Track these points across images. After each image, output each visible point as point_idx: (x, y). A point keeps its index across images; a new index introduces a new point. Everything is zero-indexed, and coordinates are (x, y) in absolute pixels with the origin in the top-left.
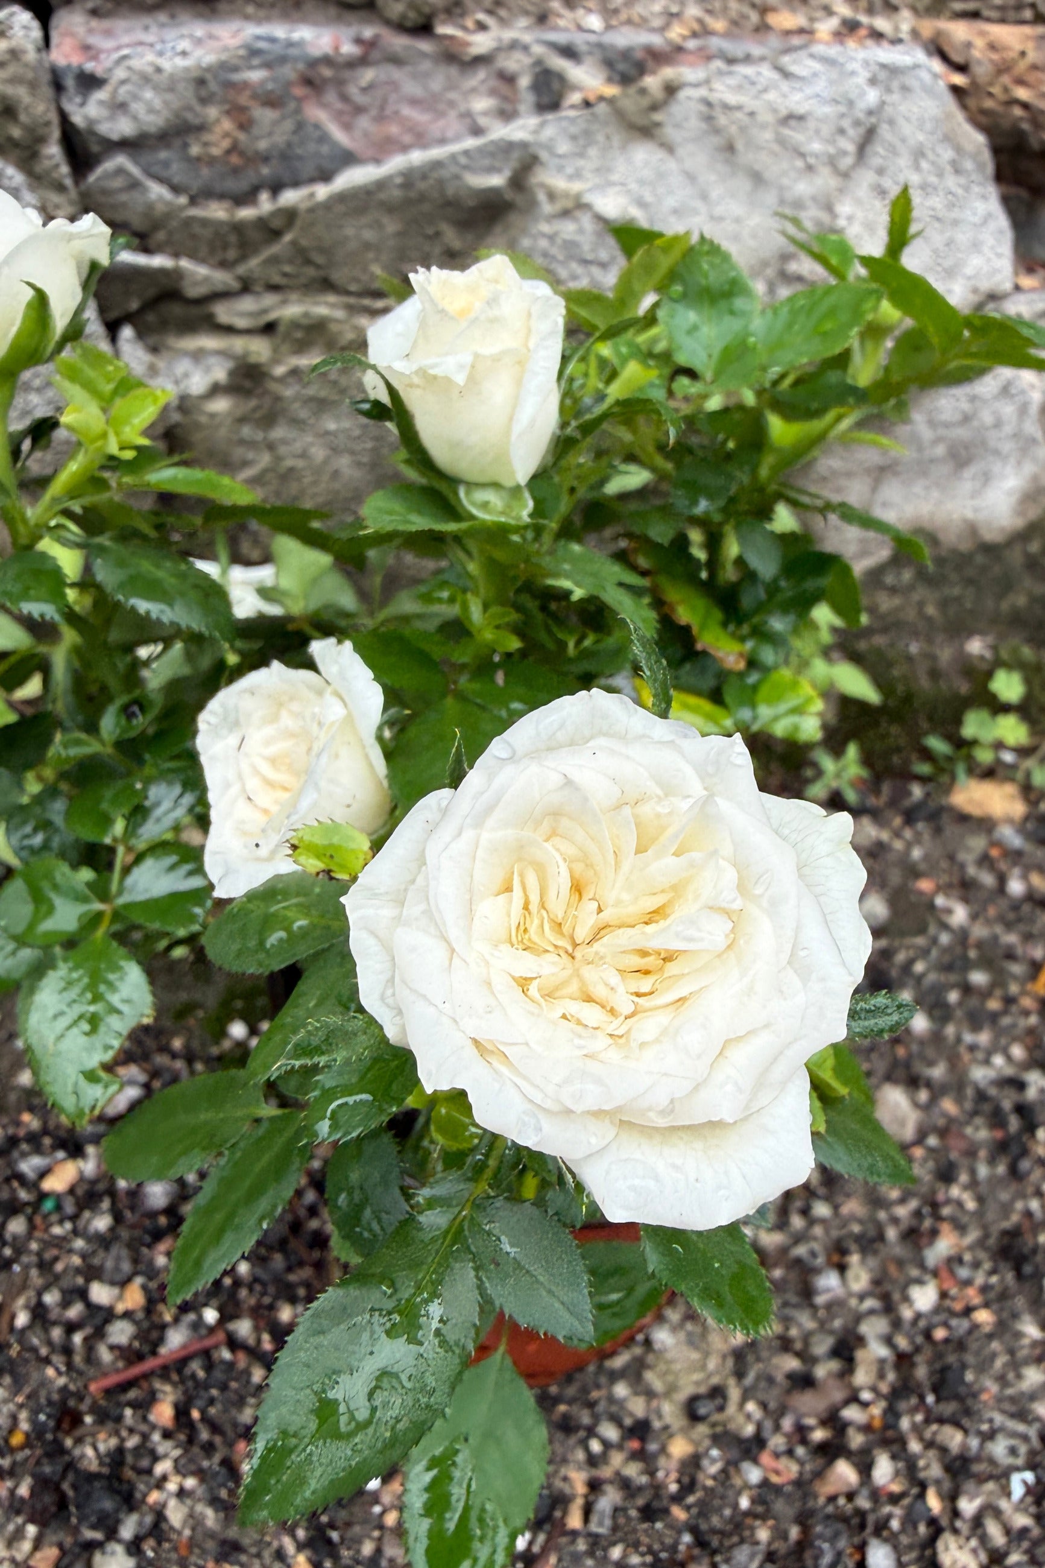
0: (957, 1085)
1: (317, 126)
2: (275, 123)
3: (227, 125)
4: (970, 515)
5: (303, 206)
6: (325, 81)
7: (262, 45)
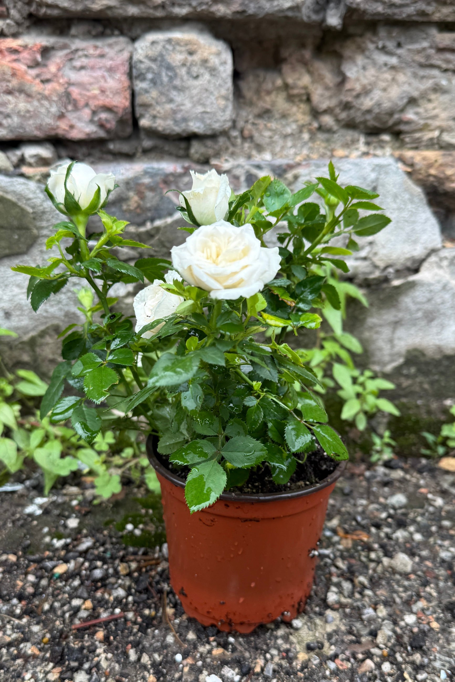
0: (434, 557)
1: (168, 198)
2: (153, 198)
3: (136, 198)
4: (437, 342)
5: (163, 225)
6: (171, 182)
7: (149, 170)
